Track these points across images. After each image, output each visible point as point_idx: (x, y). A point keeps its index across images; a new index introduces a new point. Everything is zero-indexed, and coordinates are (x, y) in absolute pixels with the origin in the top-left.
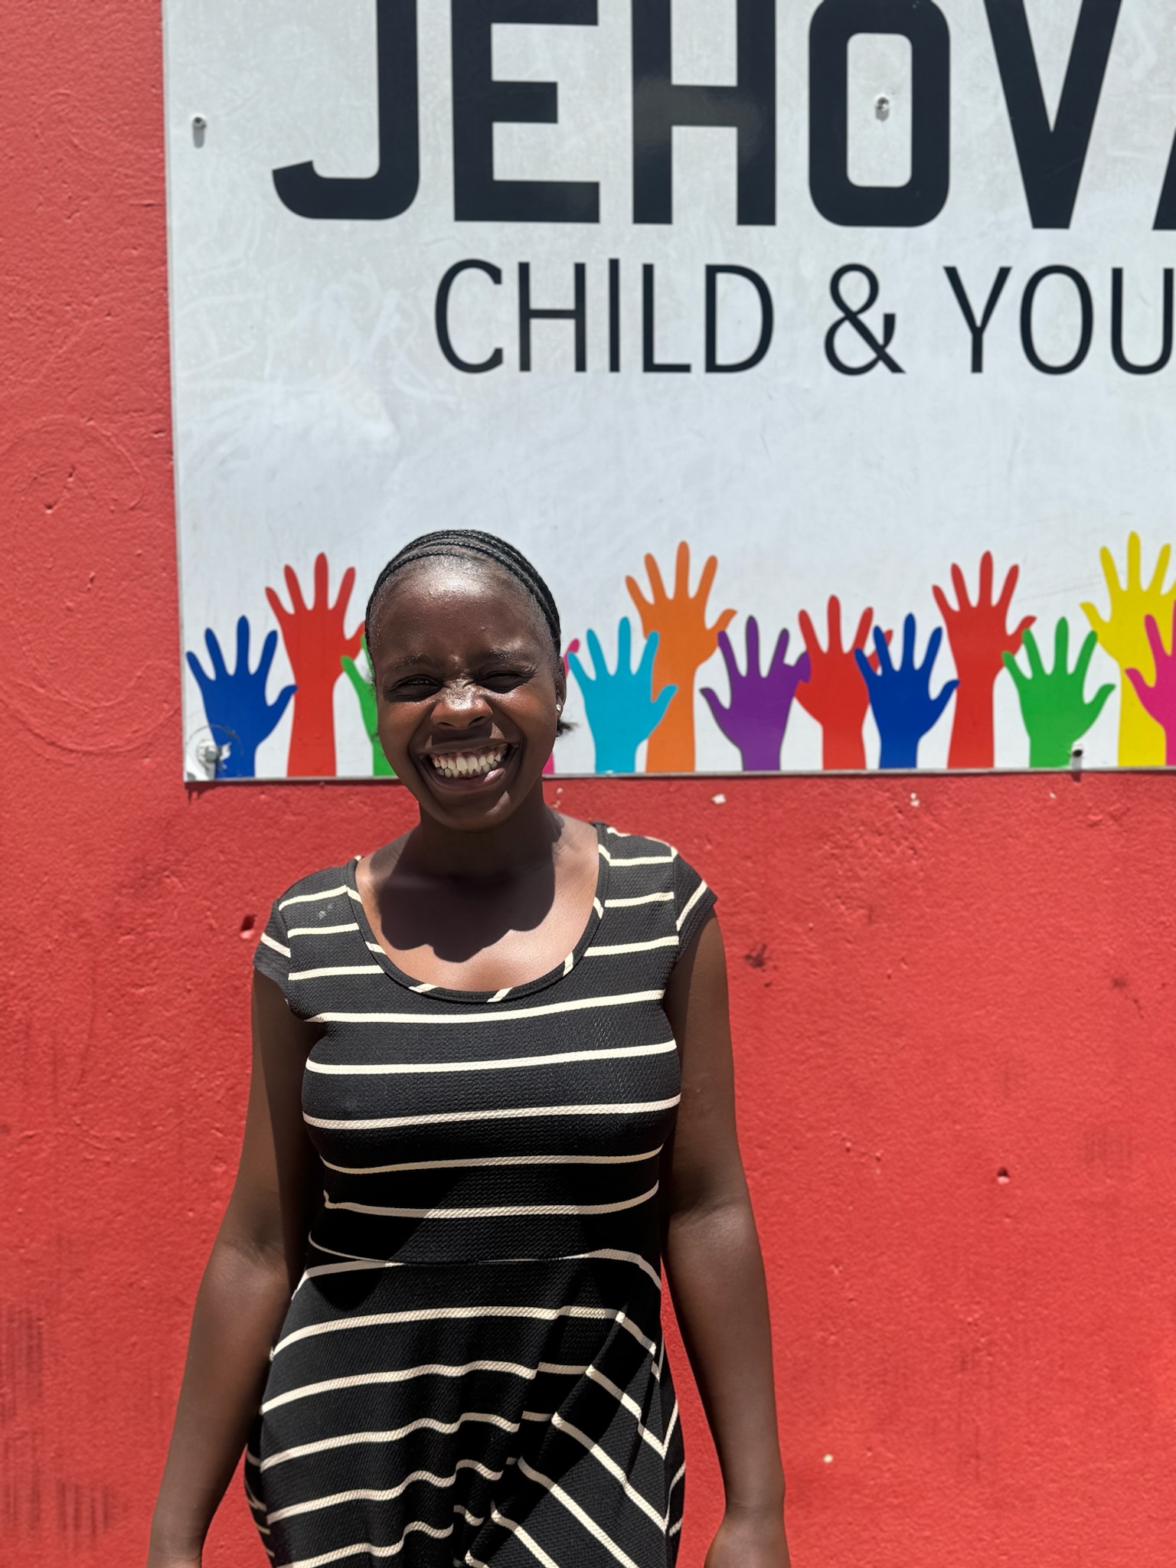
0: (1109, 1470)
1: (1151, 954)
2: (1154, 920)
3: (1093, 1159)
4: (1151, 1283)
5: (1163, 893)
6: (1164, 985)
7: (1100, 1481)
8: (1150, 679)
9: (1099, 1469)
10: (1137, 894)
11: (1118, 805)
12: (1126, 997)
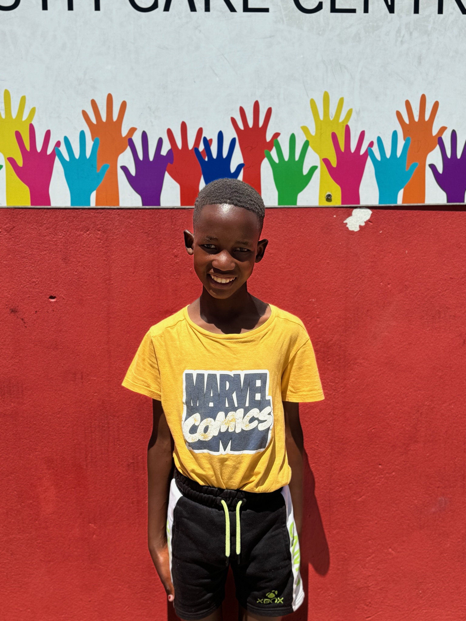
0: (20, 538)
1: (29, 297)
2: (30, 281)
3: (4, 394)
4: (36, 452)
5: (34, 268)
6: (36, 312)
7: (15, 544)
8: (20, 162)
9: (14, 538)
10: (21, 268)
11: (7, 226)
12: (18, 317)
